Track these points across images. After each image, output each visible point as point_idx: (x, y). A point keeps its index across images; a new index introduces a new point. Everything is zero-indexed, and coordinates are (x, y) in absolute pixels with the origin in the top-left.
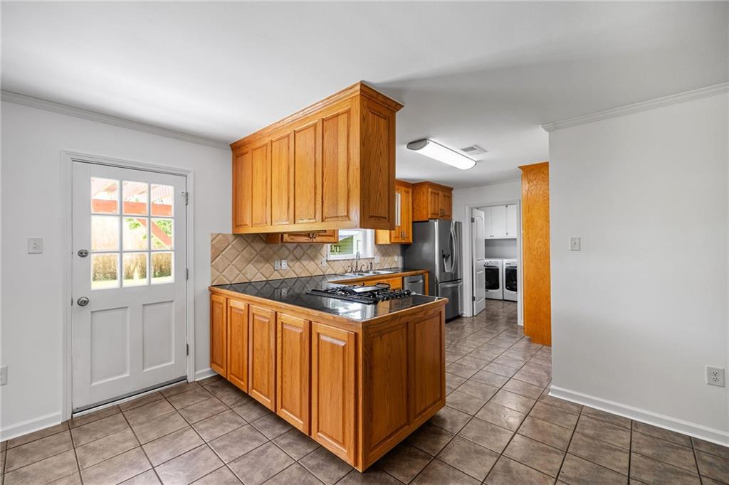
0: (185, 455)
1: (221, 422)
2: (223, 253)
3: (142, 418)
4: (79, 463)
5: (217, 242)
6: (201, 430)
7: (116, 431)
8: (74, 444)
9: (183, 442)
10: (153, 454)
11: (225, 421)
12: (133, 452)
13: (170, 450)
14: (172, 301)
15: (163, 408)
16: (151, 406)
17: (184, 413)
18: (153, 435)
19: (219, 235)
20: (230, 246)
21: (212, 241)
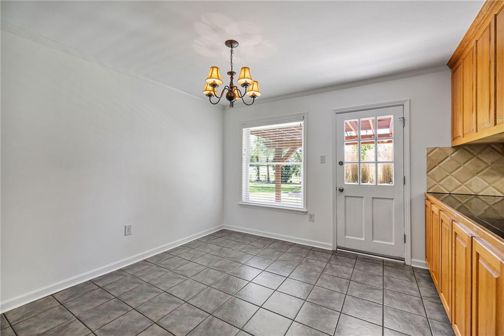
0: (366, 301)
1: (405, 301)
2: (441, 164)
3: (362, 268)
4: (324, 269)
5: (433, 155)
6: (387, 296)
7: (347, 266)
8: (329, 261)
9: (371, 294)
10: (352, 288)
11: (408, 303)
12: (345, 281)
13: (360, 293)
14: (393, 199)
15: (377, 269)
16: (371, 265)
17: (386, 280)
18: (359, 279)
19: (436, 148)
20: (449, 158)
21: (428, 154)
